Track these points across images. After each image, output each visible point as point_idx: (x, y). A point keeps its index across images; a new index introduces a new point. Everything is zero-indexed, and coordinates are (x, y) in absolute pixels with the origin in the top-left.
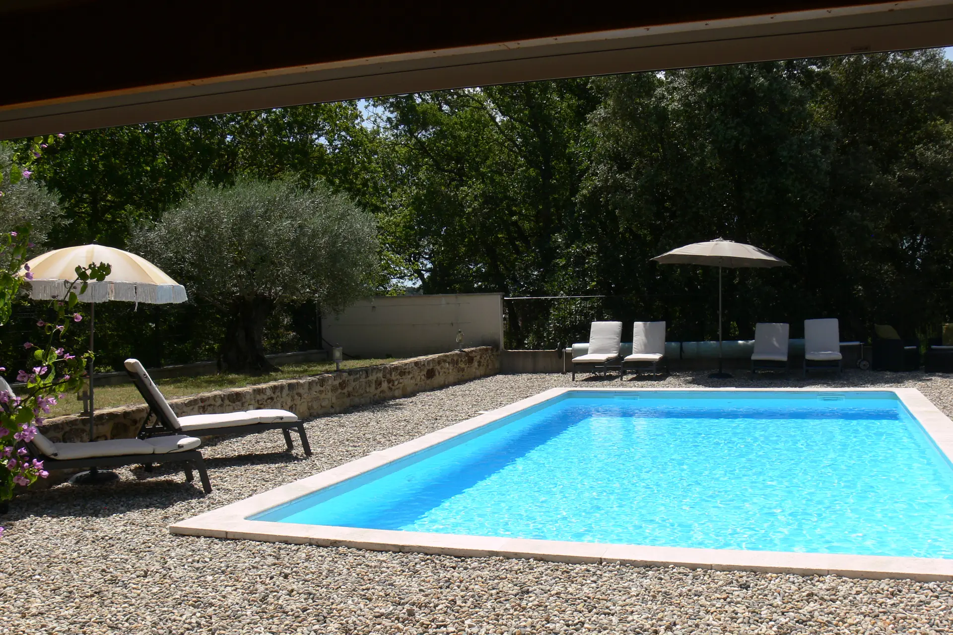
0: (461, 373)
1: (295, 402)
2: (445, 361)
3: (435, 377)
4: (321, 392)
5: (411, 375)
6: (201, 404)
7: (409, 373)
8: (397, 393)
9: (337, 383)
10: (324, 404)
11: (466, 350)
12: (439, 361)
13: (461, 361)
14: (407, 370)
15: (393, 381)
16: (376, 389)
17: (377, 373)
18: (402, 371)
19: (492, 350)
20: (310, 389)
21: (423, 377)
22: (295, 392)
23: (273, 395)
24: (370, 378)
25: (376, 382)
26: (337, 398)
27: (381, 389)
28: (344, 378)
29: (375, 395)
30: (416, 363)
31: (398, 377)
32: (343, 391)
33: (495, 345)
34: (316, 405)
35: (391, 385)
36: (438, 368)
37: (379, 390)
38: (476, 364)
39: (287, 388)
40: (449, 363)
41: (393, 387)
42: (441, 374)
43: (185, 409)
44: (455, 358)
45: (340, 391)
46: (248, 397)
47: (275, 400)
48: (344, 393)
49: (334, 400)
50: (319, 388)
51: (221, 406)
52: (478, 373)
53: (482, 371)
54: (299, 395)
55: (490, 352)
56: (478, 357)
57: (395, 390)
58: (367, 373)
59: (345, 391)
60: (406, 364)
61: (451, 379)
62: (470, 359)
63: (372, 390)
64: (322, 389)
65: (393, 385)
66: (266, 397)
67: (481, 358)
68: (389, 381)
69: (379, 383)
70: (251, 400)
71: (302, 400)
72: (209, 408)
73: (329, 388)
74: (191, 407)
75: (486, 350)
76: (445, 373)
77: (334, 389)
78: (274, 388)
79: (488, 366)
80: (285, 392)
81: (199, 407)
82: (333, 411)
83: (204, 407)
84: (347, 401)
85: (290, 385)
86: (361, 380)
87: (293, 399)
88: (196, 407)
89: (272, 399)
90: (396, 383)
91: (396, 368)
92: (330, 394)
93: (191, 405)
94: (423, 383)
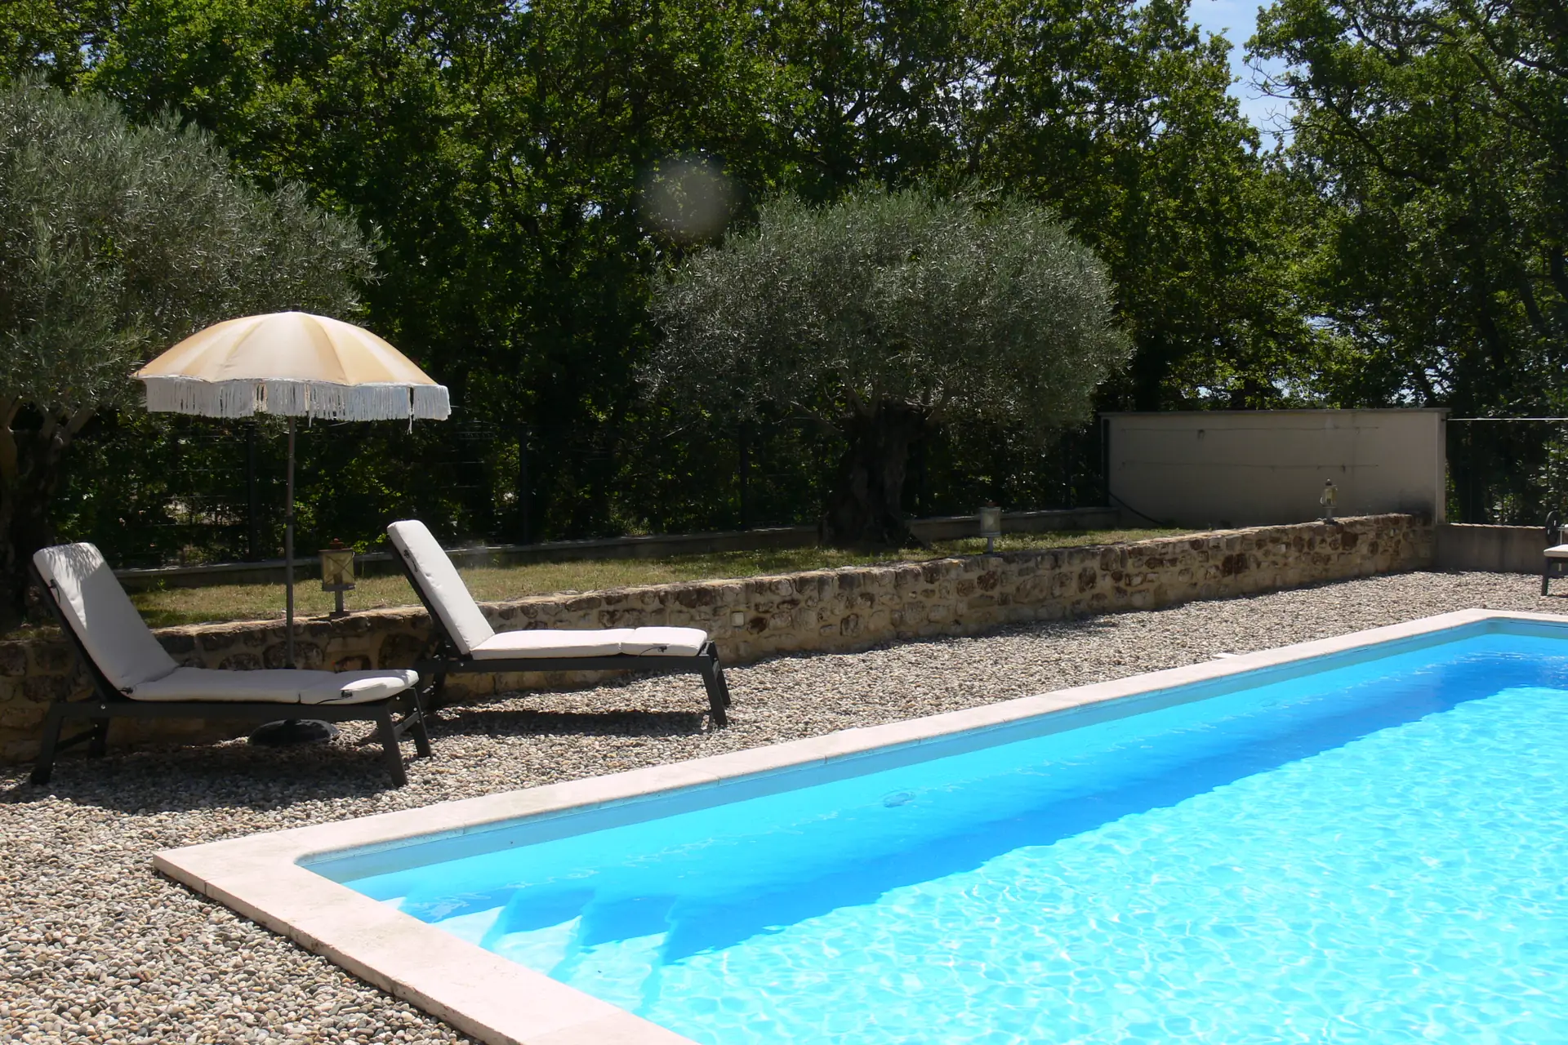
0: (1320, 566)
1: (856, 610)
2: (1275, 541)
3: (1247, 572)
4: (928, 593)
5: (1179, 567)
6: (605, 607)
7: (1173, 562)
8: (1137, 600)
9: (973, 575)
10: (934, 616)
11: (1341, 520)
12: (1260, 542)
13: (1323, 541)
14: (1168, 557)
15: (1128, 576)
16: (1082, 590)
17: (1082, 561)
18: (1155, 559)
19: (1411, 522)
20: (897, 586)
21: (1213, 571)
22: (856, 591)
23: (796, 595)
24: (1065, 569)
25: (1080, 576)
26: (971, 606)
27: (1096, 591)
28: (992, 569)
29: (1078, 602)
30: (1195, 544)
31: (1144, 569)
32: (989, 593)
33: (1421, 513)
34: (911, 618)
35: (1122, 584)
36: (1259, 554)
37: (1088, 594)
38: (1364, 549)
39: (837, 583)
40: (1288, 545)
41: (1129, 589)
42: (1264, 565)
43: (565, 615)
44: (1306, 537)
45: (979, 592)
46: (729, 598)
47: (802, 604)
48: (992, 597)
49: (963, 608)
50: (922, 585)
51: (659, 611)
52: (1369, 566)
53: (1381, 562)
54: (870, 598)
55: (1405, 525)
56: (1372, 535)
57: (1132, 594)
58: (1056, 560)
59: (995, 593)
60: (1166, 545)
61: (1292, 575)
62: (1349, 538)
63: (1072, 589)
64: (930, 587)
65: (1129, 585)
66: (777, 599)
67: (1378, 536)
68: (1117, 577)
69: (1088, 580)
70: (737, 603)
71: (876, 607)
72: (627, 615)
73: (952, 587)
74: (581, 613)
75: (1396, 521)
76: (1275, 563)
77: (964, 589)
78: (802, 584)
79: (1397, 553)
80: (829, 592)
81: (601, 614)
82: (959, 630)
83: (612, 614)
84: (1001, 613)
85: (844, 579)
86: (1040, 572)
87: (850, 604)
88: (595, 612)
89: (793, 602)
90: (1137, 580)
91: (1138, 552)
92: (953, 598)
93: (581, 609)
94: (1212, 582)
